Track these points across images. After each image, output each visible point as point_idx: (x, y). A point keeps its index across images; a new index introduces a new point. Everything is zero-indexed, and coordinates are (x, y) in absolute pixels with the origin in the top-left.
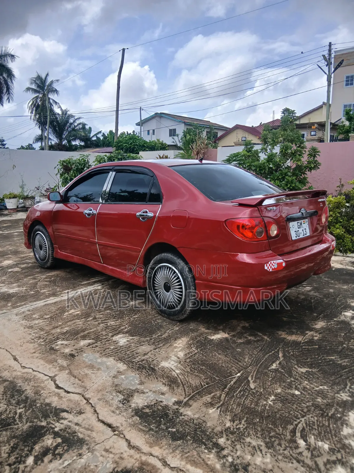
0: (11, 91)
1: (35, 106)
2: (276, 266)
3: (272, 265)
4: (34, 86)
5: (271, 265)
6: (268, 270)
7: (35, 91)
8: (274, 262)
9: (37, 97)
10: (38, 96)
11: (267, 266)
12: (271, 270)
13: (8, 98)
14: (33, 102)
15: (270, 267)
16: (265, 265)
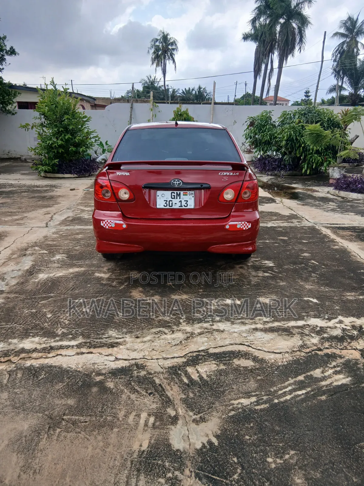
0: (304, 40)
1: (339, 53)
2: (113, 226)
3: (109, 223)
4: (342, 31)
5: (107, 223)
6: (104, 227)
7: (342, 35)
8: (111, 222)
9: (343, 43)
10: (345, 41)
11: (103, 223)
12: (107, 227)
13: (300, 48)
14: (339, 48)
15: (106, 225)
16: (102, 222)
